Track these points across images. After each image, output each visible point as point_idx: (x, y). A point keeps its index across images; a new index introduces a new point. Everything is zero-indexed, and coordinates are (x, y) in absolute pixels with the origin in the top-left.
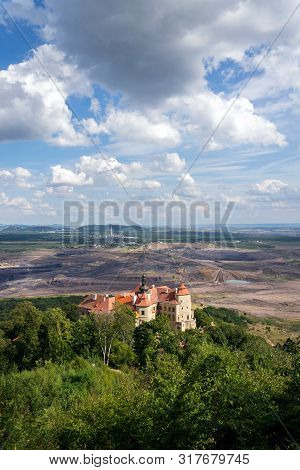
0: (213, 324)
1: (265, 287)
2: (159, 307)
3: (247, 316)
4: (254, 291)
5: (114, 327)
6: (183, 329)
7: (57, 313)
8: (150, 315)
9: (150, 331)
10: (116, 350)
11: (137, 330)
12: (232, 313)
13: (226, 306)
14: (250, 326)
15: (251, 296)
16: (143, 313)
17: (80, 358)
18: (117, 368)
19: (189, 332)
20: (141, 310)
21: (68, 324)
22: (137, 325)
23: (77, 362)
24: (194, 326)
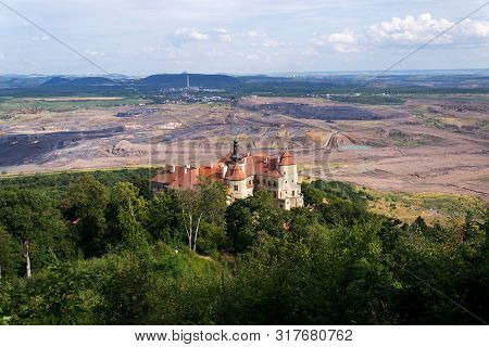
0: (325, 201)
1: (391, 154)
2: (256, 181)
3: (367, 191)
4: (377, 158)
5: (201, 205)
6: (287, 207)
7: (126, 187)
8: (245, 191)
9: (246, 210)
10: (204, 233)
11: (230, 209)
12: (348, 187)
13: (341, 179)
14: (371, 204)
15: (372, 166)
16: (236, 188)
17: (160, 243)
18: (206, 255)
19: (296, 211)
20: (233, 183)
21: (142, 202)
22: (229, 203)
23: (158, 248)
24: (301, 204)
